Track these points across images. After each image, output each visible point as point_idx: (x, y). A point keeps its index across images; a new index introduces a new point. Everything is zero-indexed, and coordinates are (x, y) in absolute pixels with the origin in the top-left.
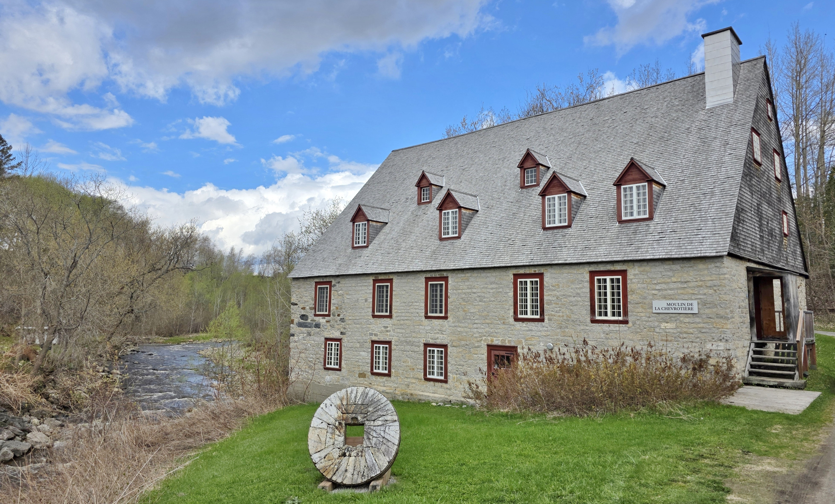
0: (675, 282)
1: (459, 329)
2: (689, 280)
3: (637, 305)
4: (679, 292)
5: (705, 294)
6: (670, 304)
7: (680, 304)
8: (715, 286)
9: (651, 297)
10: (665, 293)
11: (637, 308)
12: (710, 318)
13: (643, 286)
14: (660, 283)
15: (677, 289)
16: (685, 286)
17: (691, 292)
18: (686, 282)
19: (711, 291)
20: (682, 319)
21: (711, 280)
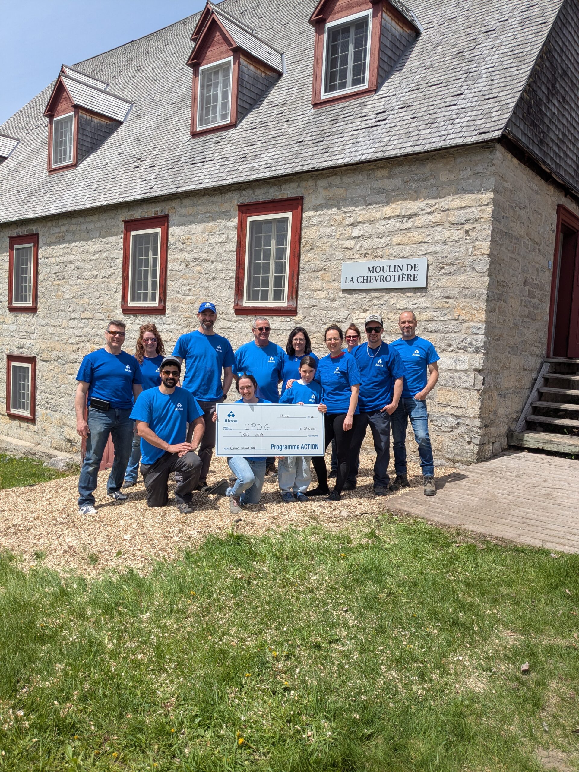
0: (389, 218)
1: (51, 330)
2: (416, 210)
3: (314, 275)
4: (396, 239)
5: (445, 243)
6: (374, 269)
7: (392, 269)
8: (467, 221)
9: (339, 255)
10: (366, 244)
11: (314, 280)
12: (448, 297)
13: (329, 230)
14: (359, 223)
15: (392, 233)
16: (408, 225)
17: (419, 238)
18: (410, 217)
19: (458, 234)
20: (392, 301)
21: (463, 208)
